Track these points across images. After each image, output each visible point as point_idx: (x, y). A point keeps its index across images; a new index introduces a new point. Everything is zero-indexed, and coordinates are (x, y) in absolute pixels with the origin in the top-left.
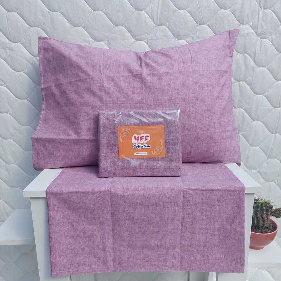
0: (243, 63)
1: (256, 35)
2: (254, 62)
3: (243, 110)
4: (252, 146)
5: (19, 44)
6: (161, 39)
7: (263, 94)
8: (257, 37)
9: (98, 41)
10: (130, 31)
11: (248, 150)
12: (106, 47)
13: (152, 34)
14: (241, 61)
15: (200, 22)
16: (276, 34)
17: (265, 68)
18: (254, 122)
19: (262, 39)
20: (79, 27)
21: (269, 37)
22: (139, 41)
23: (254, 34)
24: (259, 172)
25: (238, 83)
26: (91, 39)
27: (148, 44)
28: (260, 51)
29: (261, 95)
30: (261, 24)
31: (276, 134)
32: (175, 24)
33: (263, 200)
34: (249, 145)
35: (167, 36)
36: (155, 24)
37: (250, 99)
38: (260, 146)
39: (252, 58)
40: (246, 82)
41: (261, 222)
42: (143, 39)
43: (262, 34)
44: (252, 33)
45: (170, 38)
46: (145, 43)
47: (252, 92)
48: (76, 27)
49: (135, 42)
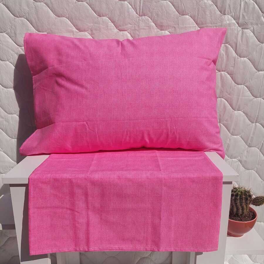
0: (224, 53)
1: (237, 25)
2: (235, 52)
3: (225, 100)
4: (233, 135)
5: (5, 34)
6: (144, 29)
7: (244, 84)
8: (239, 27)
9: (82, 31)
10: (113, 22)
11: (229, 139)
12: (90, 37)
13: (135, 24)
15: (182, 13)
16: (257, 24)
17: (247, 59)
18: (236, 112)
19: (243, 30)
20: (63, 18)
21: (250, 28)
22: (122, 32)
23: (236, 24)
24: (239, 161)
25: (219, 73)
26: (75, 29)
27: (131, 35)
28: (242, 42)
30: (243, 14)
31: (257, 124)
32: (157, 15)
33: (243, 188)
34: (230, 134)
35: (149, 27)
36: (138, 14)
37: (231, 89)
38: (240, 135)
39: (233, 49)
40: (227, 72)
41: (240, 211)
42: (126, 29)
43: (244, 24)
44: (234, 23)
45: (153, 29)
46: (128, 34)
47: (233, 82)
48: (60, 17)
49: (118, 32)
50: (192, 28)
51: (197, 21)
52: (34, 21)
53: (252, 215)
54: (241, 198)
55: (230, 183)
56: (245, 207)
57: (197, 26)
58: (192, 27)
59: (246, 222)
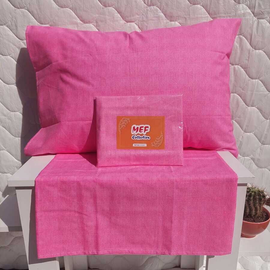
0: (238, 45)
1: (253, 15)
2: (250, 44)
3: (238, 96)
4: (246, 132)
5: (5, 27)
6: (151, 20)
7: (258, 78)
8: (254, 17)
9: (87, 23)
10: (119, 12)
11: (242, 136)
12: (95, 29)
13: (143, 15)
14: (237, 44)
15: (193, 2)
17: (262, 51)
18: (249, 108)
19: (259, 20)
20: (66, 8)
21: (266, 18)
22: (129, 23)
23: (251, 14)
24: (252, 159)
25: (233, 67)
26: (79, 21)
27: (138, 26)
28: (257, 33)
29: (257, 80)
30: (259, 2)
32: (167, 5)
33: (257, 188)
34: (243, 132)
35: (158, 18)
36: (146, 4)
37: (245, 84)
38: (254, 132)
39: (248, 41)
40: (241, 66)
41: (254, 211)
42: (133, 20)
43: (260, 14)
44: (249, 13)
45: (162, 20)
46: (135, 25)
47: (247, 76)
48: (63, 8)
49: (125, 23)
50: (203, 19)
51: (209, 11)
52: (35, 12)
53: (265, 216)
54: (255, 199)
55: (245, 185)
56: (258, 207)
57: (209, 17)
58: (204, 17)
59: (259, 223)
